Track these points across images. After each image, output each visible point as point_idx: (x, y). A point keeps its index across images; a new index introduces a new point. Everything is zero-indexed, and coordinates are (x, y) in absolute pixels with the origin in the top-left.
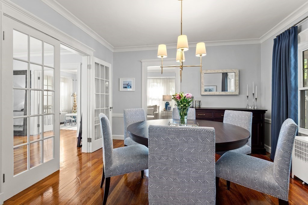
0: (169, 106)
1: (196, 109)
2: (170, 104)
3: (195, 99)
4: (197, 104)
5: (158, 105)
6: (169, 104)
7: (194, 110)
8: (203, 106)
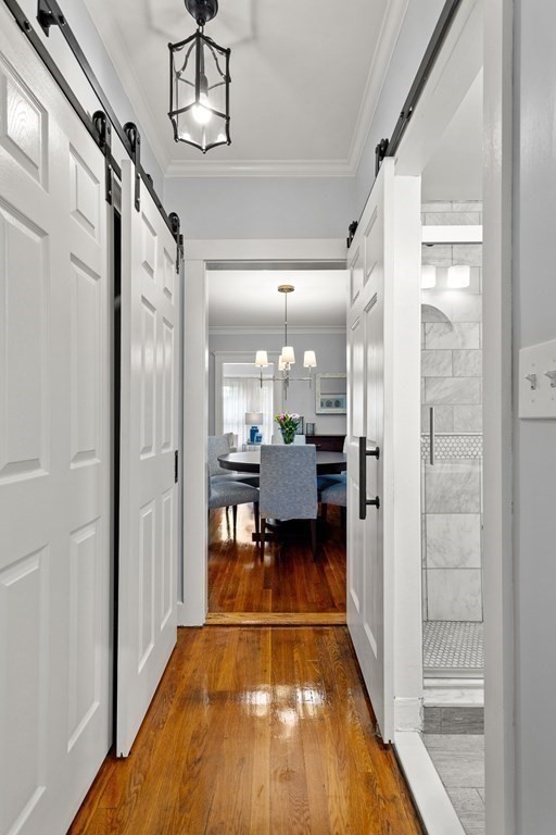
0: (257, 434)
1: (307, 437)
2: (260, 432)
3: (306, 421)
4: (310, 429)
5: (234, 433)
6: (257, 431)
7: (303, 437)
8: (320, 432)
